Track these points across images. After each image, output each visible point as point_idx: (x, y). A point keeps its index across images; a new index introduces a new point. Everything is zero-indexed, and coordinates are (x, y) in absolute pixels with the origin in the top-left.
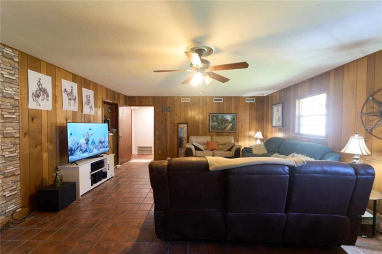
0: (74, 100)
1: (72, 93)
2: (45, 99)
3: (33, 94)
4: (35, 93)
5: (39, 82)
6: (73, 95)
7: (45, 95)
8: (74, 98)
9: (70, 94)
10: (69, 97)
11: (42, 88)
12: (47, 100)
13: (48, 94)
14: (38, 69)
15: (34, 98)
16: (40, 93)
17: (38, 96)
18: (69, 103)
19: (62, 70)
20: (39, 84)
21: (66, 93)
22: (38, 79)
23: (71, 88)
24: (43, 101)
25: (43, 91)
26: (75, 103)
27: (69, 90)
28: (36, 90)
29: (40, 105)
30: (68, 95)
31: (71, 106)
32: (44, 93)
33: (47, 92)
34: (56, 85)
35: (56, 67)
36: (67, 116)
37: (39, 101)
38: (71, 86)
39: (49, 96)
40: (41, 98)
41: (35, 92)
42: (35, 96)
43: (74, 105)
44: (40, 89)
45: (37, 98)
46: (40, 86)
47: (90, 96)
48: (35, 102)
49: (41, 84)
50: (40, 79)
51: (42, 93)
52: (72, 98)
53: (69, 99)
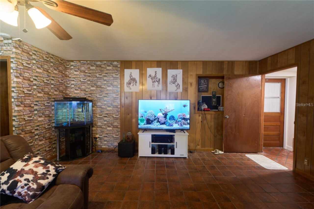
0: (158, 82)
1: (156, 76)
2: (135, 85)
3: (127, 83)
4: (128, 83)
5: (131, 75)
6: (157, 78)
7: (134, 82)
8: (158, 80)
9: (154, 78)
10: (153, 81)
11: (132, 78)
12: (136, 85)
13: (136, 81)
14: (130, 67)
15: (128, 85)
16: (131, 81)
17: (130, 84)
18: (153, 85)
19: (147, 62)
20: (130, 76)
21: (150, 77)
22: (130, 74)
23: (155, 73)
24: (133, 86)
25: (133, 80)
26: (159, 84)
27: (153, 75)
28: (129, 80)
29: (131, 89)
30: (152, 79)
31: (154, 87)
32: (134, 81)
33: (136, 80)
34: (142, 74)
35: (142, 61)
36: (152, 95)
37: (130, 87)
38: (155, 71)
39: (137, 82)
40: (132, 84)
41: (128, 81)
42: (128, 84)
43: (158, 86)
44: (131, 79)
45: (129, 85)
46: (131, 77)
47: (177, 75)
48: (128, 88)
49: (132, 76)
50: (131, 73)
51: (132, 81)
52: (156, 81)
53: (153, 82)
